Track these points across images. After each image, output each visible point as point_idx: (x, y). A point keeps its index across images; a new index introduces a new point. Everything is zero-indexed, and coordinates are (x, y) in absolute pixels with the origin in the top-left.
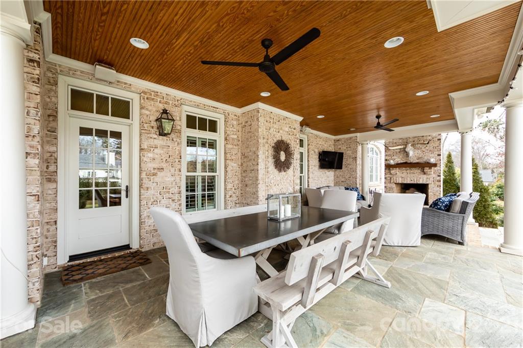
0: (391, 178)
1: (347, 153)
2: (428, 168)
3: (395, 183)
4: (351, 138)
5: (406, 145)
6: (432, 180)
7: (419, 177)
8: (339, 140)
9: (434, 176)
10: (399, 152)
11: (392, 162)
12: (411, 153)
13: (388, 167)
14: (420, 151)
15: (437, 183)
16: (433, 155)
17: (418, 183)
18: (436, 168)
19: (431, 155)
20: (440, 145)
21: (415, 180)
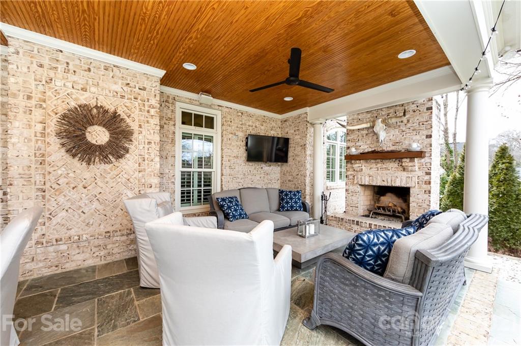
0: (354, 176)
1: (295, 140)
2: (408, 160)
3: (360, 185)
4: (299, 116)
5: (374, 122)
6: (417, 180)
7: (396, 174)
8: (286, 121)
9: (420, 173)
10: (367, 134)
11: (353, 151)
12: (382, 135)
13: (350, 158)
14: (397, 130)
15: (425, 186)
16: (418, 137)
17: (393, 185)
18: (423, 160)
19: (414, 138)
20: (431, 118)
21: (389, 180)
